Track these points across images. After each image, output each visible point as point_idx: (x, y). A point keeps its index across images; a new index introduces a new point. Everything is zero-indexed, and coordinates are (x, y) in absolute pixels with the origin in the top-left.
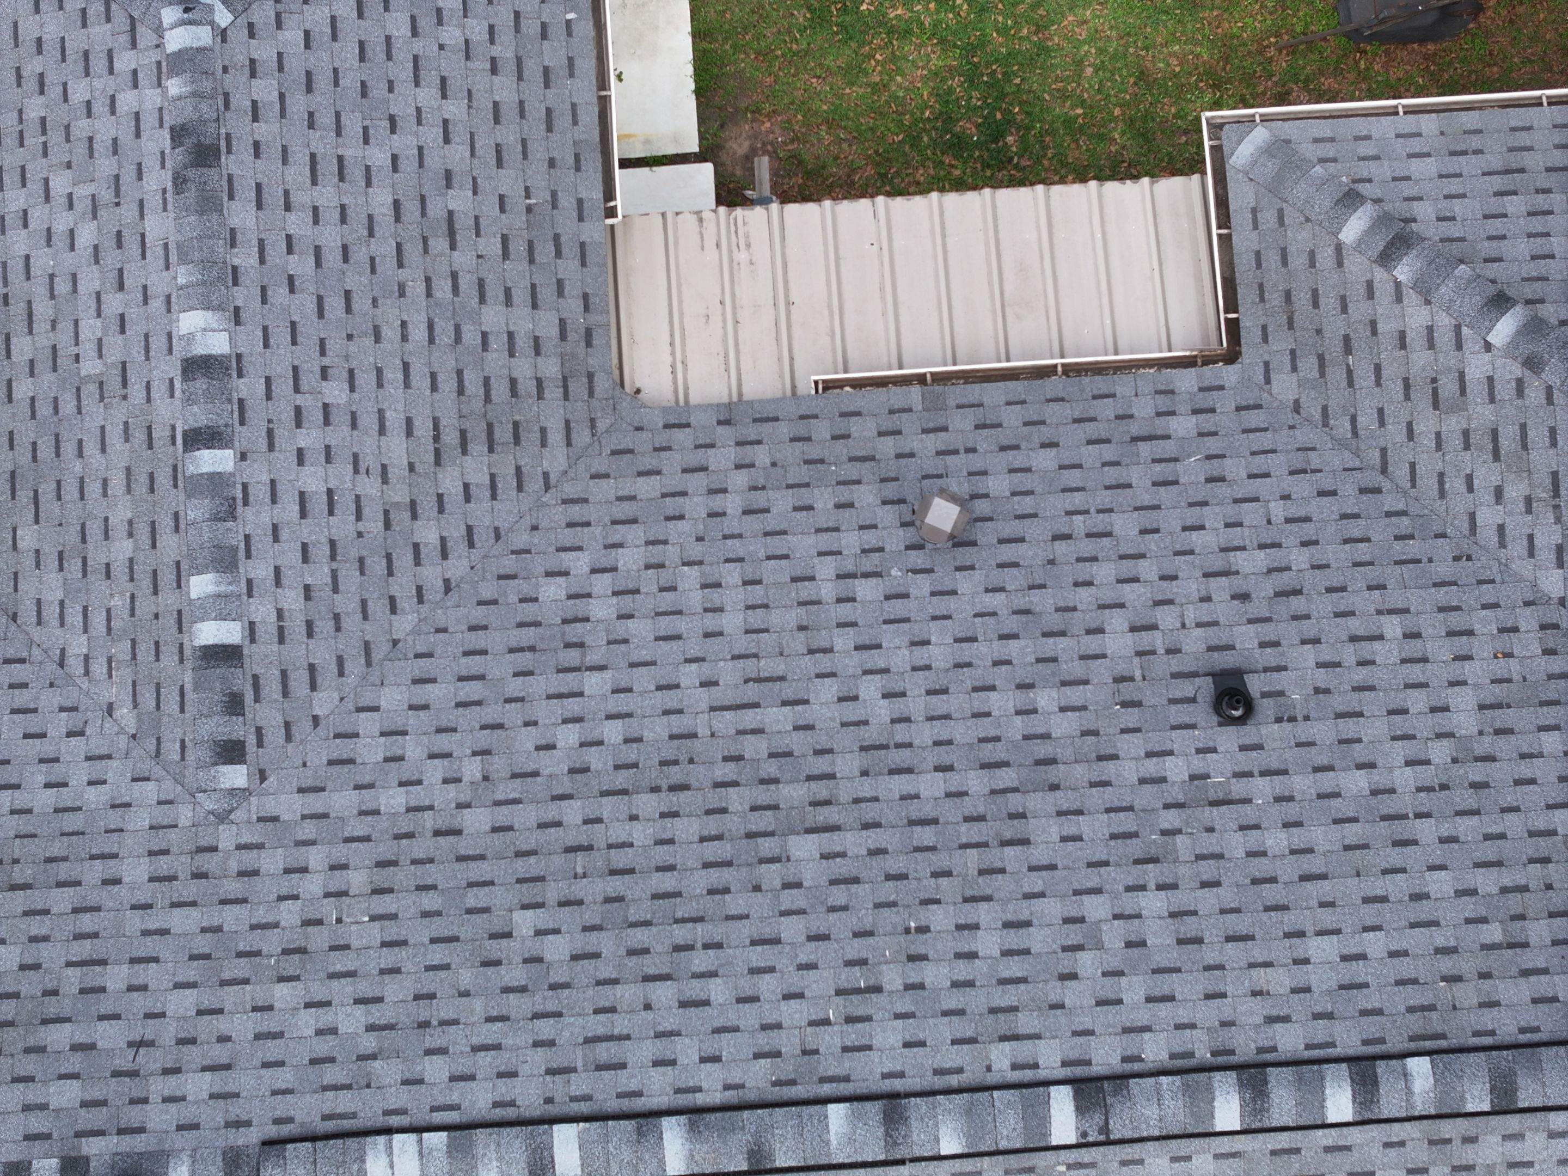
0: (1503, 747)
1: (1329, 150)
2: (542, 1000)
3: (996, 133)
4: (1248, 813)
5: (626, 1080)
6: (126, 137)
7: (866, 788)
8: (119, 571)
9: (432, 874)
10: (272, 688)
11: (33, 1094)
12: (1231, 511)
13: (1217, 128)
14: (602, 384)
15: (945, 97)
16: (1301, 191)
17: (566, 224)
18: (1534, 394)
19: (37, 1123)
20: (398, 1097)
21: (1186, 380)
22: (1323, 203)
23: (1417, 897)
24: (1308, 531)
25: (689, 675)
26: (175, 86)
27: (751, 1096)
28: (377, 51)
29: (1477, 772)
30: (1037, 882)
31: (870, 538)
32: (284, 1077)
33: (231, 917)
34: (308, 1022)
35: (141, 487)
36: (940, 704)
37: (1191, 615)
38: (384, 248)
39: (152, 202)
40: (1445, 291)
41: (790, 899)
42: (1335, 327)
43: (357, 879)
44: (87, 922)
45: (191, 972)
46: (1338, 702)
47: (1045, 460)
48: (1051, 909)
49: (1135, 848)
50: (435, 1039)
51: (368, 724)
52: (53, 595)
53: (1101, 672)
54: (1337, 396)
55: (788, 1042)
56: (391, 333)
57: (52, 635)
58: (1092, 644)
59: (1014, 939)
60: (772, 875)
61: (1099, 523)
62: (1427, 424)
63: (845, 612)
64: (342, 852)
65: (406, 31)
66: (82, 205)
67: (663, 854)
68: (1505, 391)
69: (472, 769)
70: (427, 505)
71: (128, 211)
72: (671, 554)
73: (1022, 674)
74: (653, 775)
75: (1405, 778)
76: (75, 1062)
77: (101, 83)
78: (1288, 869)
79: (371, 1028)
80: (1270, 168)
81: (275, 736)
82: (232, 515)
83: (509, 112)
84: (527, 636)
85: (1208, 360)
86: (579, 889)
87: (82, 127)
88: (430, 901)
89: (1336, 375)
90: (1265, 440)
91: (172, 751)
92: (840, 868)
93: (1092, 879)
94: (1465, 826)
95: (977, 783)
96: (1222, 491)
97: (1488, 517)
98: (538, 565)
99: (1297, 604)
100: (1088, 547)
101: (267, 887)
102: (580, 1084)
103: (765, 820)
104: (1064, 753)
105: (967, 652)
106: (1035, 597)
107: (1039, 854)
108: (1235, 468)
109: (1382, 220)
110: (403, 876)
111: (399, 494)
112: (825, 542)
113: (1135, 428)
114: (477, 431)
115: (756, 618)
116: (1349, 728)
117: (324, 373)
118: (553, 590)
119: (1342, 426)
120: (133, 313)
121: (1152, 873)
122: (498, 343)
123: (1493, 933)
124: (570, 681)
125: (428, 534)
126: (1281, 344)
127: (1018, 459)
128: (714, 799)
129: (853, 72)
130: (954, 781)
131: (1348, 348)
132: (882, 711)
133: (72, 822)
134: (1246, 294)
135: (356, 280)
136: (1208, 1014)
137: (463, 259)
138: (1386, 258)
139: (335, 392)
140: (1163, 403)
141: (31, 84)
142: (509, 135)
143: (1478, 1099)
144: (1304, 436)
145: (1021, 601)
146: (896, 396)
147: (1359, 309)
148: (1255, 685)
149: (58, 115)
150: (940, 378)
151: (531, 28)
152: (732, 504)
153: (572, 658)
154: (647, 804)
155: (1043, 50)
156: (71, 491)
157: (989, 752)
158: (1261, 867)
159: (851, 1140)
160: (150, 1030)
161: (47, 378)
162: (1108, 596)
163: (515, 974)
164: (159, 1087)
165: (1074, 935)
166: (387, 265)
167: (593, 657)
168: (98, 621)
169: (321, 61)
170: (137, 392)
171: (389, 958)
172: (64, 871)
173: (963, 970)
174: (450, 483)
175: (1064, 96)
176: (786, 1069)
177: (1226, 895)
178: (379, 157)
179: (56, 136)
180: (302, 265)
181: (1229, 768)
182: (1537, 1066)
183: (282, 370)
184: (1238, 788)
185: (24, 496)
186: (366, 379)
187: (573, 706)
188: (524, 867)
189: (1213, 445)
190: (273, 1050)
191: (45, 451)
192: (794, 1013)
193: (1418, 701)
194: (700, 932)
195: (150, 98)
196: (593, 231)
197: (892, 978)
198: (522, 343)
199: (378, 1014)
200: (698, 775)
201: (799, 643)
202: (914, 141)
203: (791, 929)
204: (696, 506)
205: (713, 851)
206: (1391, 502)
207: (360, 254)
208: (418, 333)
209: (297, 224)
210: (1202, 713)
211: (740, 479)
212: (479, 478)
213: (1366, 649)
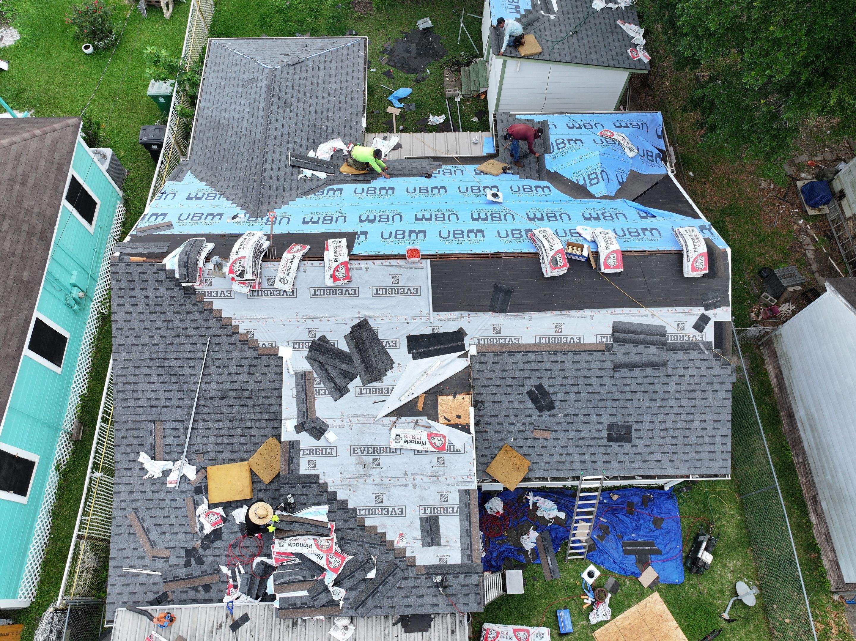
28: (315, 84)
83: (343, 102)
142: (342, 106)
151: (349, 90)
156: (236, 156)
161: (234, 137)
166: (312, 121)
169: (302, 83)
178: (313, 102)
179: (244, 94)
180: (293, 116)
183: (286, 132)
185: (225, 159)
191: (231, 150)
207: (307, 117)
209: (293, 109)
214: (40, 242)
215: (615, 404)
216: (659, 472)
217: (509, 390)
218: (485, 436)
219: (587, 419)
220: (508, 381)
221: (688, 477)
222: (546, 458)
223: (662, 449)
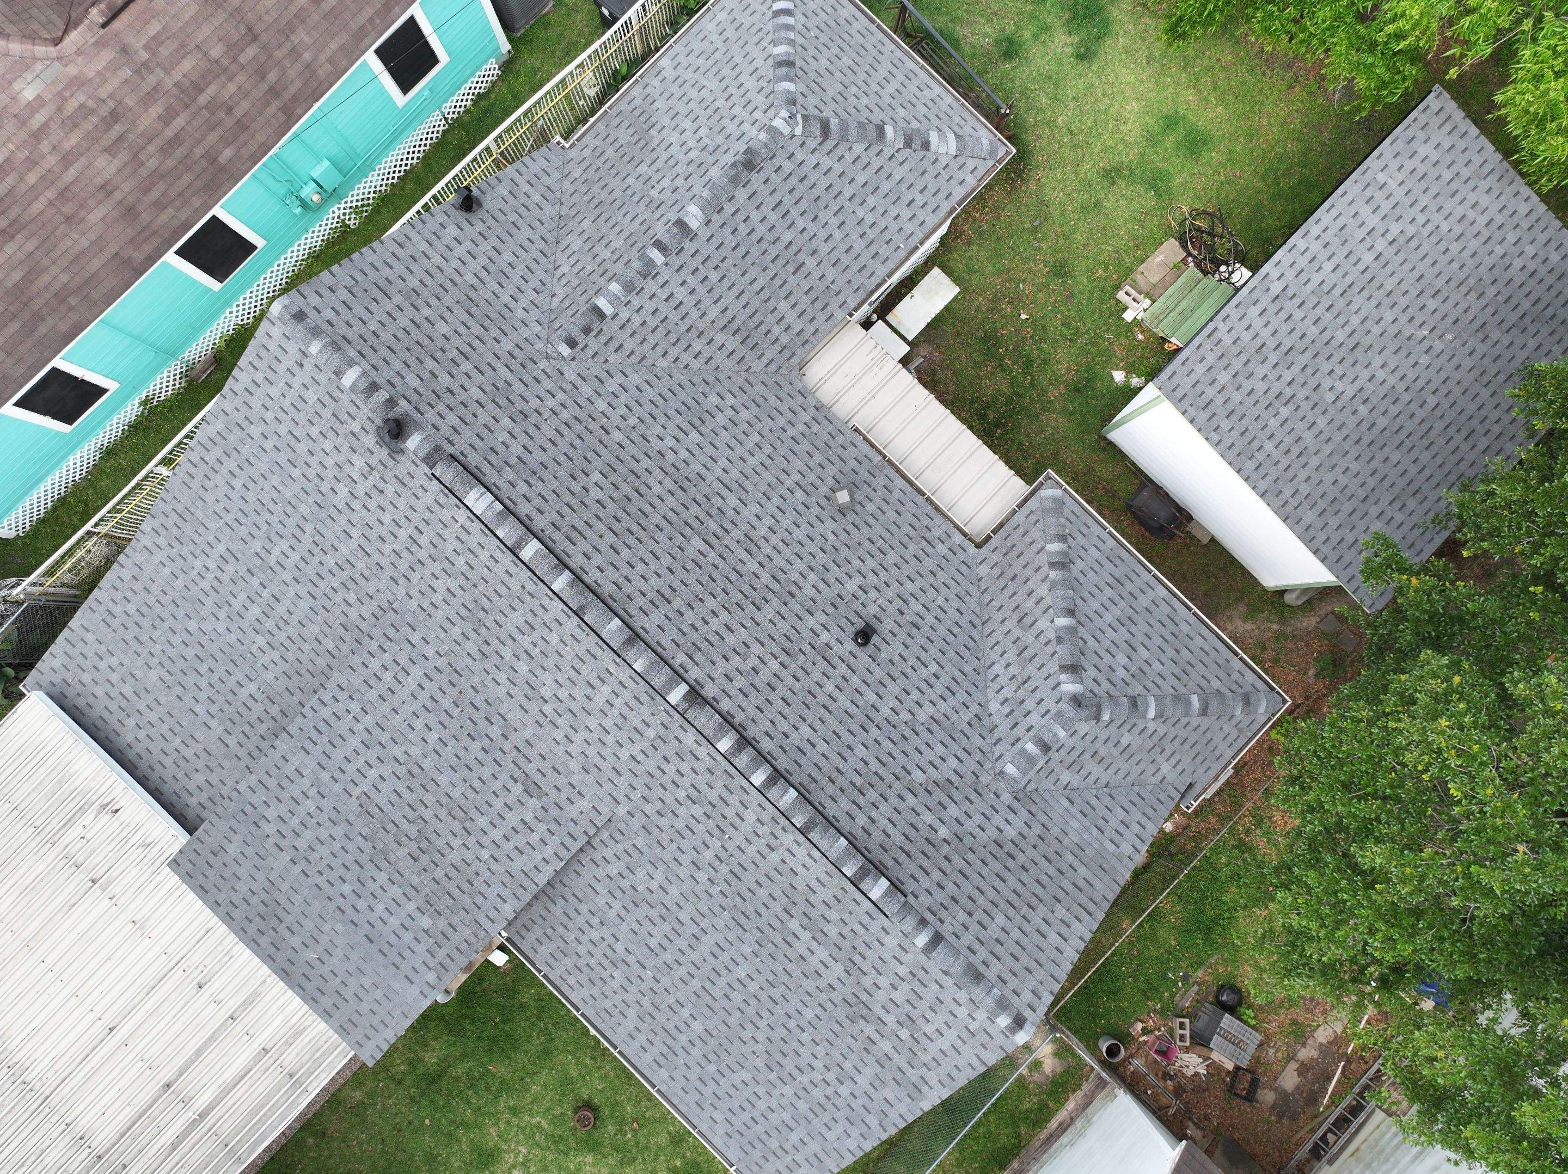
0: (924, 734)
1: (1073, 519)
2: (574, 502)
3: (997, 425)
4: (830, 671)
5: (570, 549)
6: (734, 137)
7: (733, 546)
8: (598, 260)
9: (587, 436)
10: (603, 338)
11: (404, 371)
12: (927, 587)
13: (1048, 478)
14: (795, 360)
15: (995, 399)
16: (1050, 520)
17: (835, 303)
18: (1050, 649)
19: (396, 380)
20: (503, 484)
21: (958, 538)
22: (1053, 531)
23: (849, 747)
24: (942, 616)
25: (723, 463)
26: (763, 136)
27: (599, 591)
28: (833, 192)
29: (908, 733)
30: (748, 623)
31: (818, 482)
32: (478, 443)
33: (518, 386)
34: (504, 436)
35: (630, 242)
36: (781, 546)
37: (880, 601)
38: (773, 251)
39: (721, 164)
40: (1059, 592)
41: (676, 551)
42: (1016, 569)
43: (565, 415)
44: (476, 343)
45: (488, 388)
46: (892, 670)
47: (892, 516)
48: (744, 635)
49: (787, 645)
50: (532, 479)
51: (620, 378)
52: (574, 248)
53: (837, 588)
54: (995, 589)
55: (627, 589)
56: (748, 278)
57: (562, 258)
58: (844, 578)
59: (724, 632)
60: (679, 540)
61: (886, 548)
62: (1010, 624)
63: (787, 494)
64: (570, 403)
65: (848, 196)
66: (702, 144)
67: (656, 501)
68: (1043, 639)
69: (633, 421)
70: (706, 338)
71: (712, 159)
72: (758, 426)
73: (814, 564)
74: (680, 477)
75: (886, 712)
76: (426, 376)
77: (745, 114)
78: (823, 699)
79: (519, 457)
80: (1050, 505)
81: (589, 352)
82: (645, 277)
83: (853, 253)
84: (692, 404)
85: (970, 540)
86: (623, 485)
87: (726, 121)
88: (578, 443)
89: (1002, 583)
90: (960, 578)
91: (556, 325)
92: (699, 558)
93: (765, 640)
94: (887, 744)
95: (766, 578)
96: (931, 578)
97: (997, 668)
98: (719, 388)
99: (914, 631)
100: (874, 551)
101: (538, 390)
102: (557, 536)
103: (695, 524)
104: (800, 598)
105: (807, 541)
106: (843, 549)
107: (759, 617)
108: (942, 576)
109: (1064, 554)
110: (578, 427)
111: (701, 325)
112: (805, 470)
113: (927, 535)
114: (744, 333)
115: (760, 469)
116: (887, 680)
117: (716, 267)
118: (714, 399)
119: (986, 598)
120: (681, 190)
121: (784, 657)
122: (777, 315)
123: (859, 781)
124: (689, 428)
125: (697, 346)
126: (996, 557)
127: (884, 506)
128: (688, 502)
129: (978, 366)
130: (760, 571)
131: (1013, 579)
132: (764, 531)
133: (506, 313)
134: (1002, 533)
135: (755, 251)
136: (752, 712)
137: (793, 280)
138: (1053, 565)
139: (714, 276)
140: (944, 536)
141: (726, 95)
142: (846, 259)
143: (799, 821)
144: (972, 589)
145: (837, 545)
146: (872, 453)
147: (1028, 572)
148: (875, 639)
149: (723, 112)
150: (890, 462)
151: (886, 236)
152: (792, 431)
153: (697, 423)
154: (669, 483)
155: (1037, 416)
156: (612, 222)
157: (779, 574)
158: (816, 689)
159: (612, 634)
160: (458, 390)
161: (639, 184)
162: (864, 570)
163: (576, 488)
164: (441, 408)
165: (741, 649)
166: (769, 257)
167: (703, 429)
168: (578, 267)
169: (814, 176)
170: (657, 215)
171: (547, 444)
172: (487, 323)
173: (699, 624)
174: (719, 339)
175: (1028, 435)
176: (618, 595)
177: (797, 686)
178: (800, 224)
179: (716, 117)
180: (743, 229)
181: (840, 653)
182: (825, 831)
183: (705, 252)
184: (836, 662)
185: (598, 211)
186: (727, 283)
187: (681, 436)
188: (614, 462)
189: (944, 563)
190: (485, 433)
191: (617, 204)
192: (639, 583)
193: (916, 695)
194: (640, 533)
195: (752, 132)
196: (840, 314)
197: (677, 603)
198: (784, 324)
199: (525, 456)
200: (693, 492)
201: (764, 488)
202: (972, 403)
203: (666, 560)
204: (781, 421)
205: (671, 516)
206: (975, 634)
207: (764, 245)
208: (757, 287)
209: (755, 216)
210: (851, 630)
211: (802, 427)
212: (730, 346)
213: (918, 665)
214: (280, 114)
215: (723, 1028)
216: (704, 1129)
217: (617, 893)
218: (550, 905)
219: (677, 1007)
220: (625, 884)
221: (732, 1165)
222: (596, 992)
223: (729, 1115)
